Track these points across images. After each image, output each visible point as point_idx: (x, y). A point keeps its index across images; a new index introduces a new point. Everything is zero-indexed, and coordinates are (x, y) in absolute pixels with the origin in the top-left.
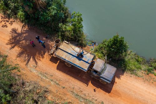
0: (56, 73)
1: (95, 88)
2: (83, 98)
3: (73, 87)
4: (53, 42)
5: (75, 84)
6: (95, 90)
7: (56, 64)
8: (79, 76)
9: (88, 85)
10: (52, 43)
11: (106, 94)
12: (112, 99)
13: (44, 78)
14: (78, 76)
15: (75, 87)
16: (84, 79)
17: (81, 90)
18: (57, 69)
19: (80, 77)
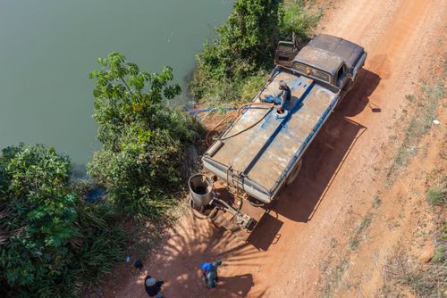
0: (322, 225)
1: (367, 108)
2: (404, 146)
3: (371, 170)
4: (170, 237)
5: (362, 162)
6: (376, 110)
7: (281, 224)
8: (332, 148)
9: (361, 127)
10: (172, 242)
11: (383, 87)
12: (394, 74)
13: (346, 274)
14: (330, 150)
15: (371, 162)
16: (340, 135)
17: (378, 147)
18: (305, 220)
19: (334, 143)
